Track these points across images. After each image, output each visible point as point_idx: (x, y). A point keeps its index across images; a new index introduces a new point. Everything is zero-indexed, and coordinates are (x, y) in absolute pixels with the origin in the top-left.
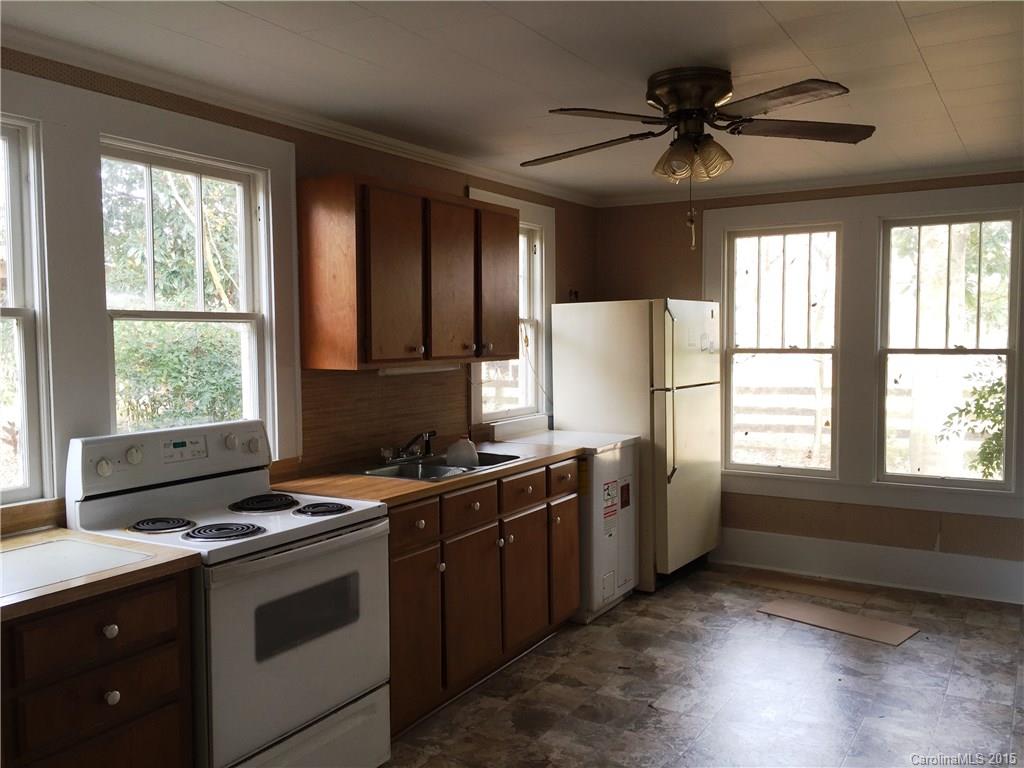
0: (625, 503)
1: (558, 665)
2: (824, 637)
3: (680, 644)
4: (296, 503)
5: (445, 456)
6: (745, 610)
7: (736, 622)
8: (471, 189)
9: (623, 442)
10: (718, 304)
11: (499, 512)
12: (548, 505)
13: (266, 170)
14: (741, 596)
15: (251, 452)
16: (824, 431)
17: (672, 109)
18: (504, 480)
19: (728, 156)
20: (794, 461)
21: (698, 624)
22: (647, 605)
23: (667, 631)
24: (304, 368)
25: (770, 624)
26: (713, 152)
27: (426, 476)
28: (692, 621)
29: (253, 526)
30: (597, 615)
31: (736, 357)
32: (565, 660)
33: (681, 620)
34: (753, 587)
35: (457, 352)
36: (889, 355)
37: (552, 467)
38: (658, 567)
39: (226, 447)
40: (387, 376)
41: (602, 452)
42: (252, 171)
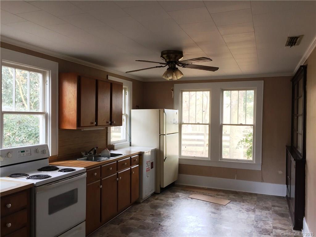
0: (152, 167)
1: (133, 214)
2: (206, 204)
3: (167, 207)
4: (58, 169)
5: (100, 154)
6: (185, 197)
7: (182, 201)
8: (109, 76)
9: (152, 150)
10: (178, 110)
11: (117, 171)
12: (131, 168)
13: (50, 70)
14: (184, 193)
15: (44, 154)
16: (206, 146)
17: (168, 60)
18: (119, 161)
19: (182, 74)
20: (199, 155)
21: (172, 202)
22: (158, 197)
23: (164, 204)
24: (59, 128)
25: (192, 201)
26: (178, 72)
27: (95, 160)
28: (171, 201)
29: (48, 175)
30: (143, 200)
31: (183, 125)
32: (135, 213)
33: (168, 200)
34: (187, 191)
35: (105, 124)
36: (223, 126)
37: (132, 157)
38: (161, 186)
39: (37, 152)
40: (84, 131)
41: (146, 153)
42: (45, 70)
